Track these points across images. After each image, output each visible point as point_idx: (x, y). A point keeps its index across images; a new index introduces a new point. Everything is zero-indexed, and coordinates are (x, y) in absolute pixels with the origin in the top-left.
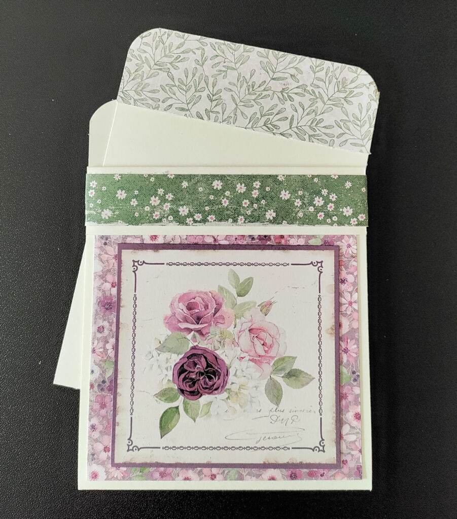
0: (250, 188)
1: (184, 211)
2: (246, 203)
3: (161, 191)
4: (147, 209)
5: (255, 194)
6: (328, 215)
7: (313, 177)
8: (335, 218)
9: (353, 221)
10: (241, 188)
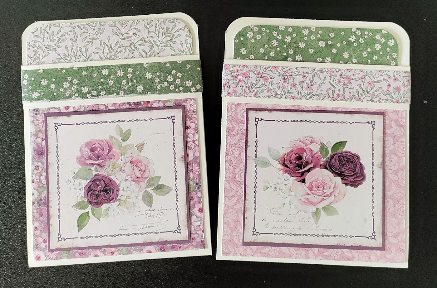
0: (126, 73)
1: (85, 90)
2: (124, 82)
3: (69, 78)
4: (62, 90)
5: (130, 76)
6: (177, 87)
7: (166, 63)
8: (181, 88)
9: (193, 89)
10: (120, 73)
